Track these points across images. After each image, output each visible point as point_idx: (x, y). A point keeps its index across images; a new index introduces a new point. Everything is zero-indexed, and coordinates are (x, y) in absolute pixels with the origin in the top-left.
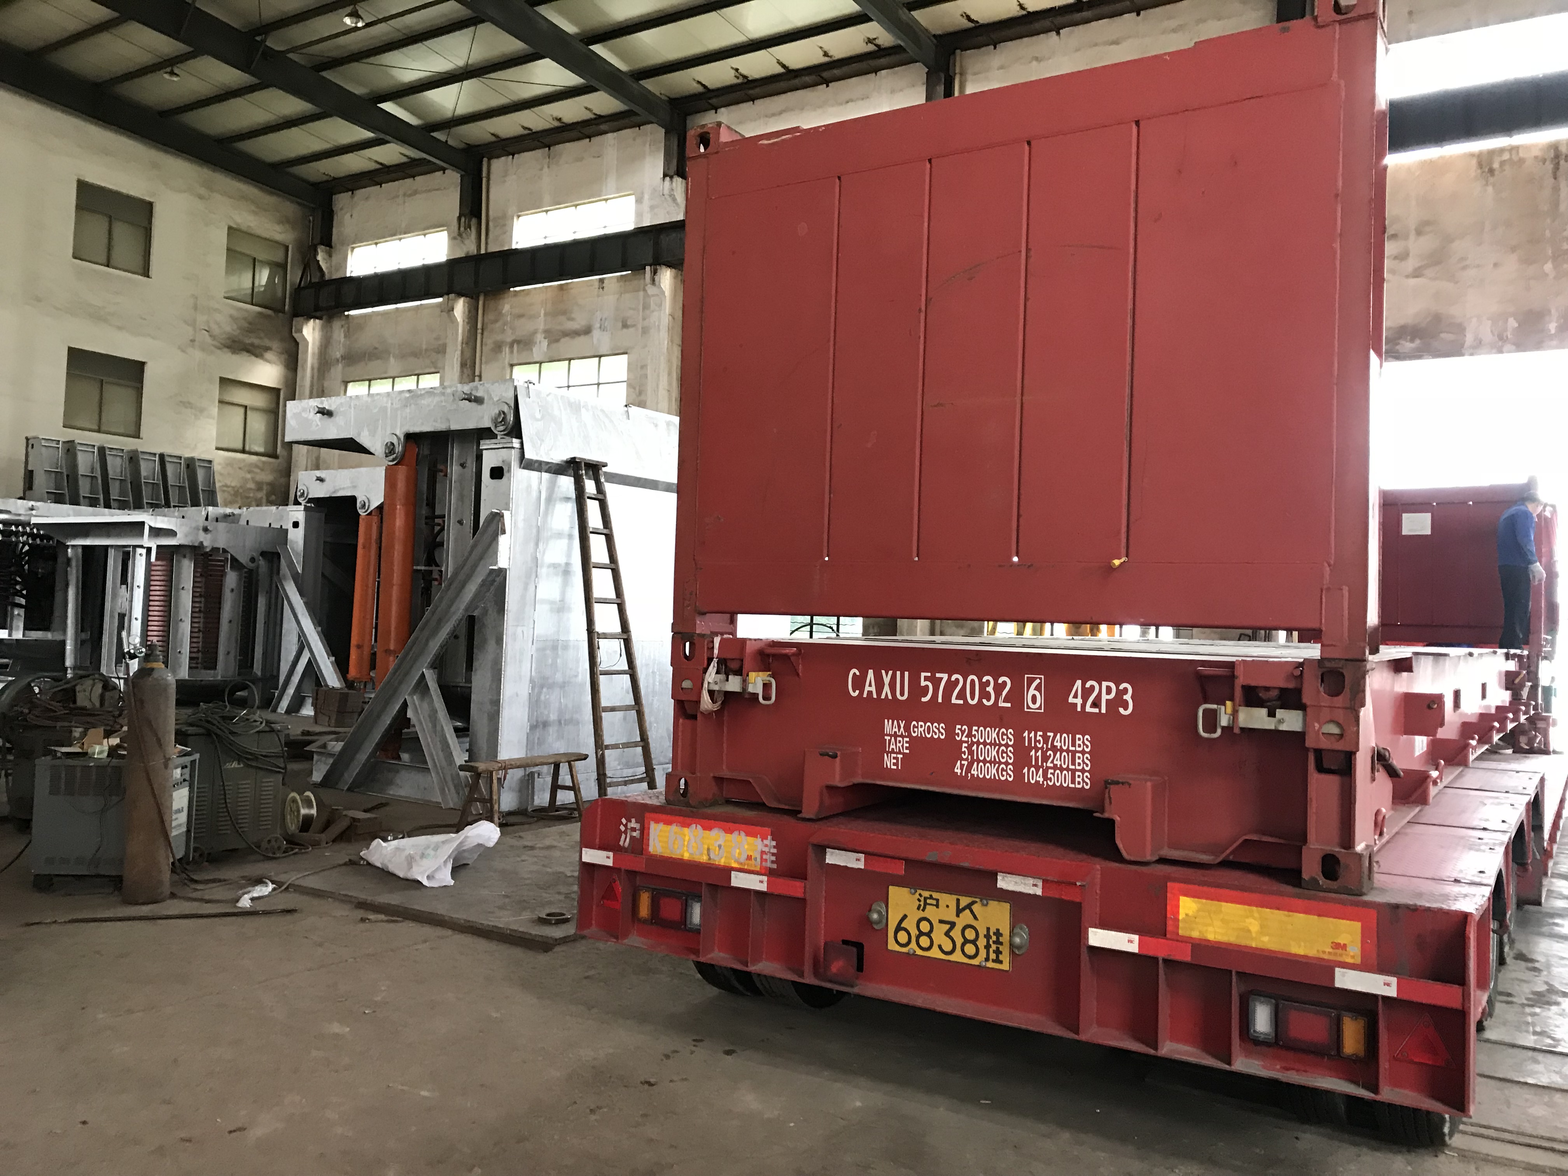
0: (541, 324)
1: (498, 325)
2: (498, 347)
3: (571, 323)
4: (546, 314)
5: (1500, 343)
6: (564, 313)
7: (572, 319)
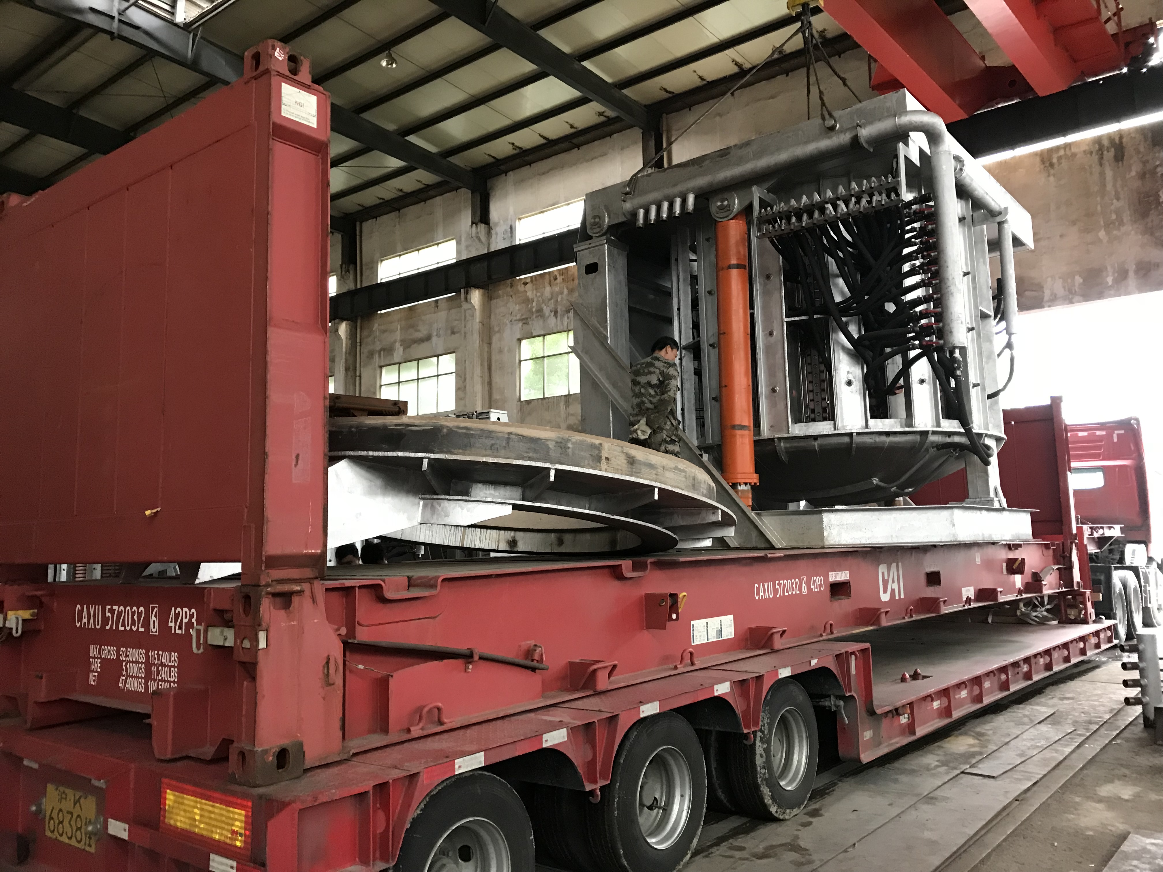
0: (398, 335)
1: (370, 339)
2: (371, 354)
3: (418, 333)
4: (401, 329)
5: (1070, 297)
6: (412, 326)
7: (419, 331)
